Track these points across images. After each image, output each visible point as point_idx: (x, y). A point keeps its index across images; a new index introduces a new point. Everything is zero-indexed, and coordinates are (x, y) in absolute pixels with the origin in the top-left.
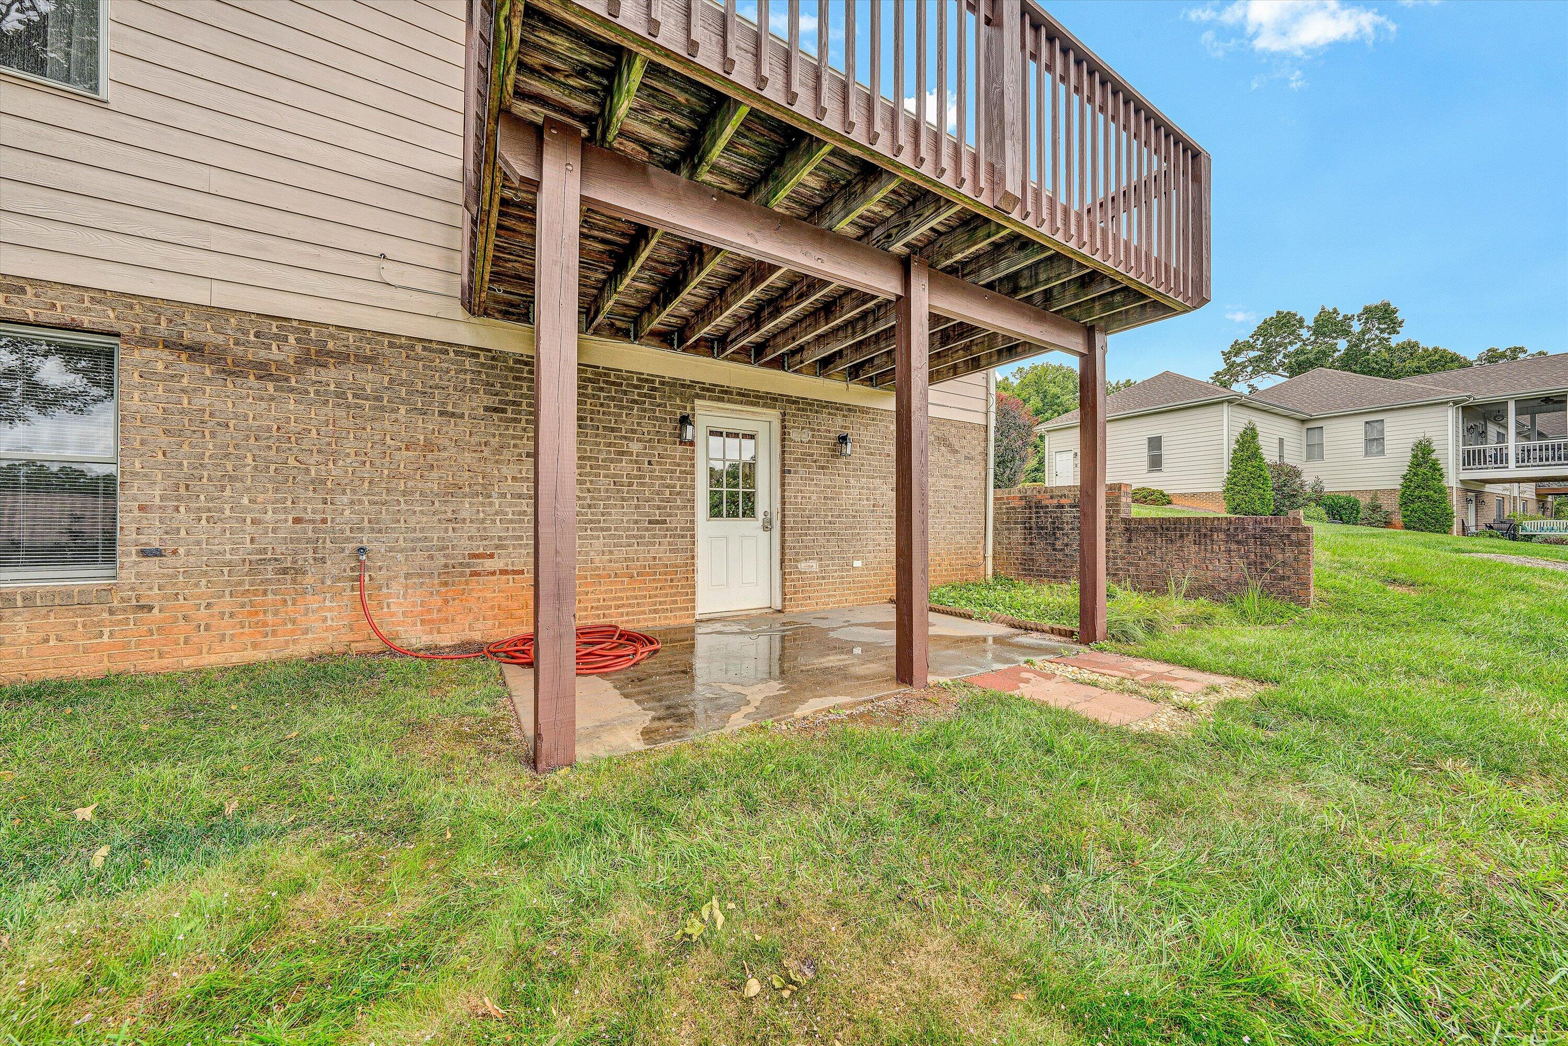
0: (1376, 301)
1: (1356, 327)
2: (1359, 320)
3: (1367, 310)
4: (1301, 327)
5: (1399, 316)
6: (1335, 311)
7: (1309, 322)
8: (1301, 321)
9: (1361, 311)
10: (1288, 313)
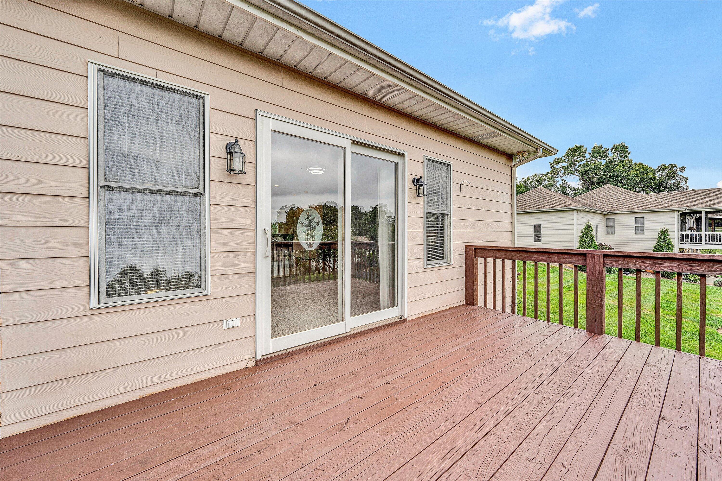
0: (619, 143)
1: (610, 154)
2: (612, 151)
3: (616, 147)
4: (586, 153)
5: (629, 150)
6: (601, 146)
7: (589, 151)
8: (585, 150)
9: (612, 147)
10: (580, 146)
